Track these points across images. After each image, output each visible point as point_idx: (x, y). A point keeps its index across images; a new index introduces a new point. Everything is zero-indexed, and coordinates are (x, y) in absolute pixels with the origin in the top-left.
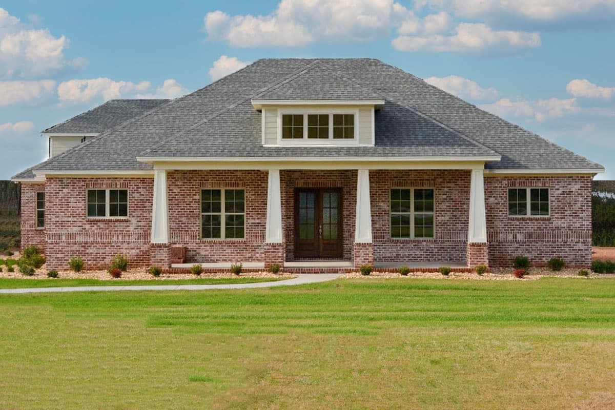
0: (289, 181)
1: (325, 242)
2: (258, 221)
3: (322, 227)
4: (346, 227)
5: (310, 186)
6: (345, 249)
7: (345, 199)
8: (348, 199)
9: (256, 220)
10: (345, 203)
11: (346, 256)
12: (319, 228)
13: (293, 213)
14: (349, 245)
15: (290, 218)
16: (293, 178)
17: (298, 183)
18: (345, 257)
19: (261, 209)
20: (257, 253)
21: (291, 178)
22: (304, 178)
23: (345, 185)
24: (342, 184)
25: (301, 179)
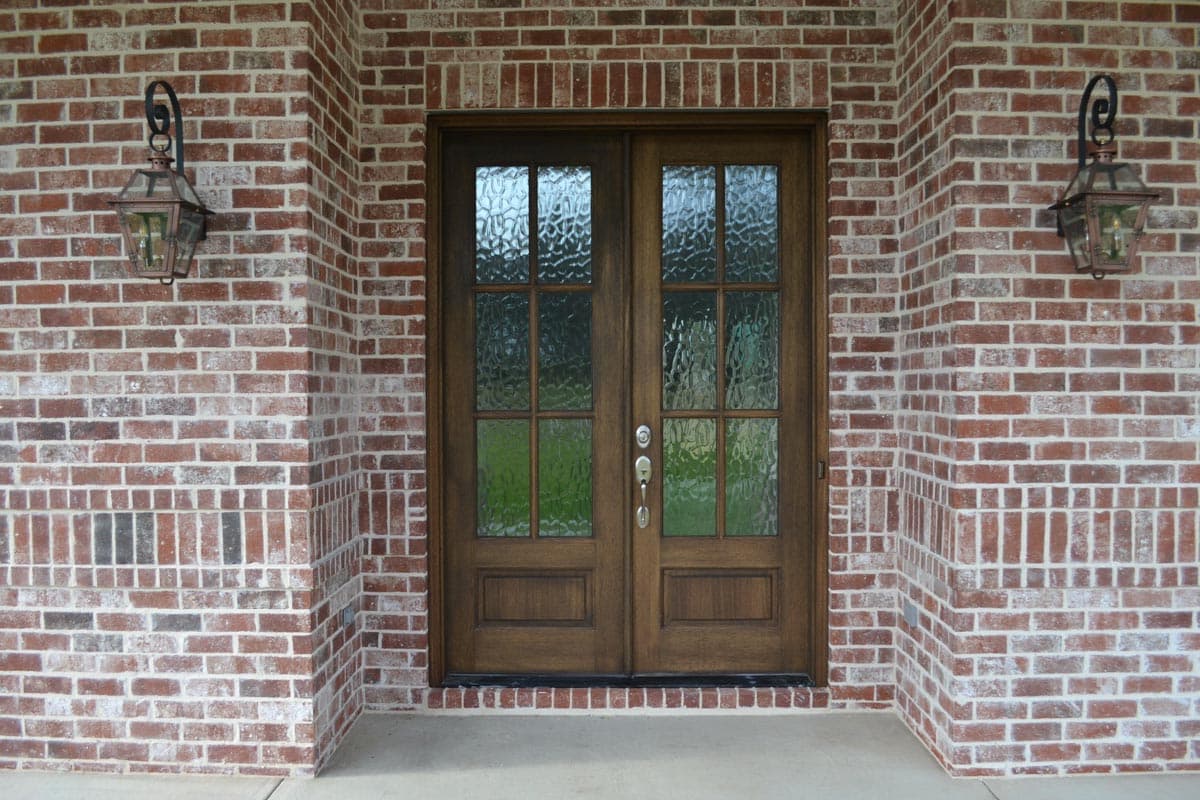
0: (385, 60)
1: (684, 558)
2: (48, 386)
3: (657, 436)
4: (853, 440)
5: (561, 99)
6: (841, 620)
7: (850, 208)
8: (868, 208)
9: (37, 374)
10: (844, 240)
11: (851, 675)
12: (633, 451)
13: (415, 328)
14: (877, 589)
15: (394, 367)
16: (422, 38)
17: (454, 73)
18: (850, 682)
19: (79, 271)
20: (56, 685)
21: (395, 40)
22: (507, 38)
23: (838, 94)
24: (819, 87)
25: (486, 39)
